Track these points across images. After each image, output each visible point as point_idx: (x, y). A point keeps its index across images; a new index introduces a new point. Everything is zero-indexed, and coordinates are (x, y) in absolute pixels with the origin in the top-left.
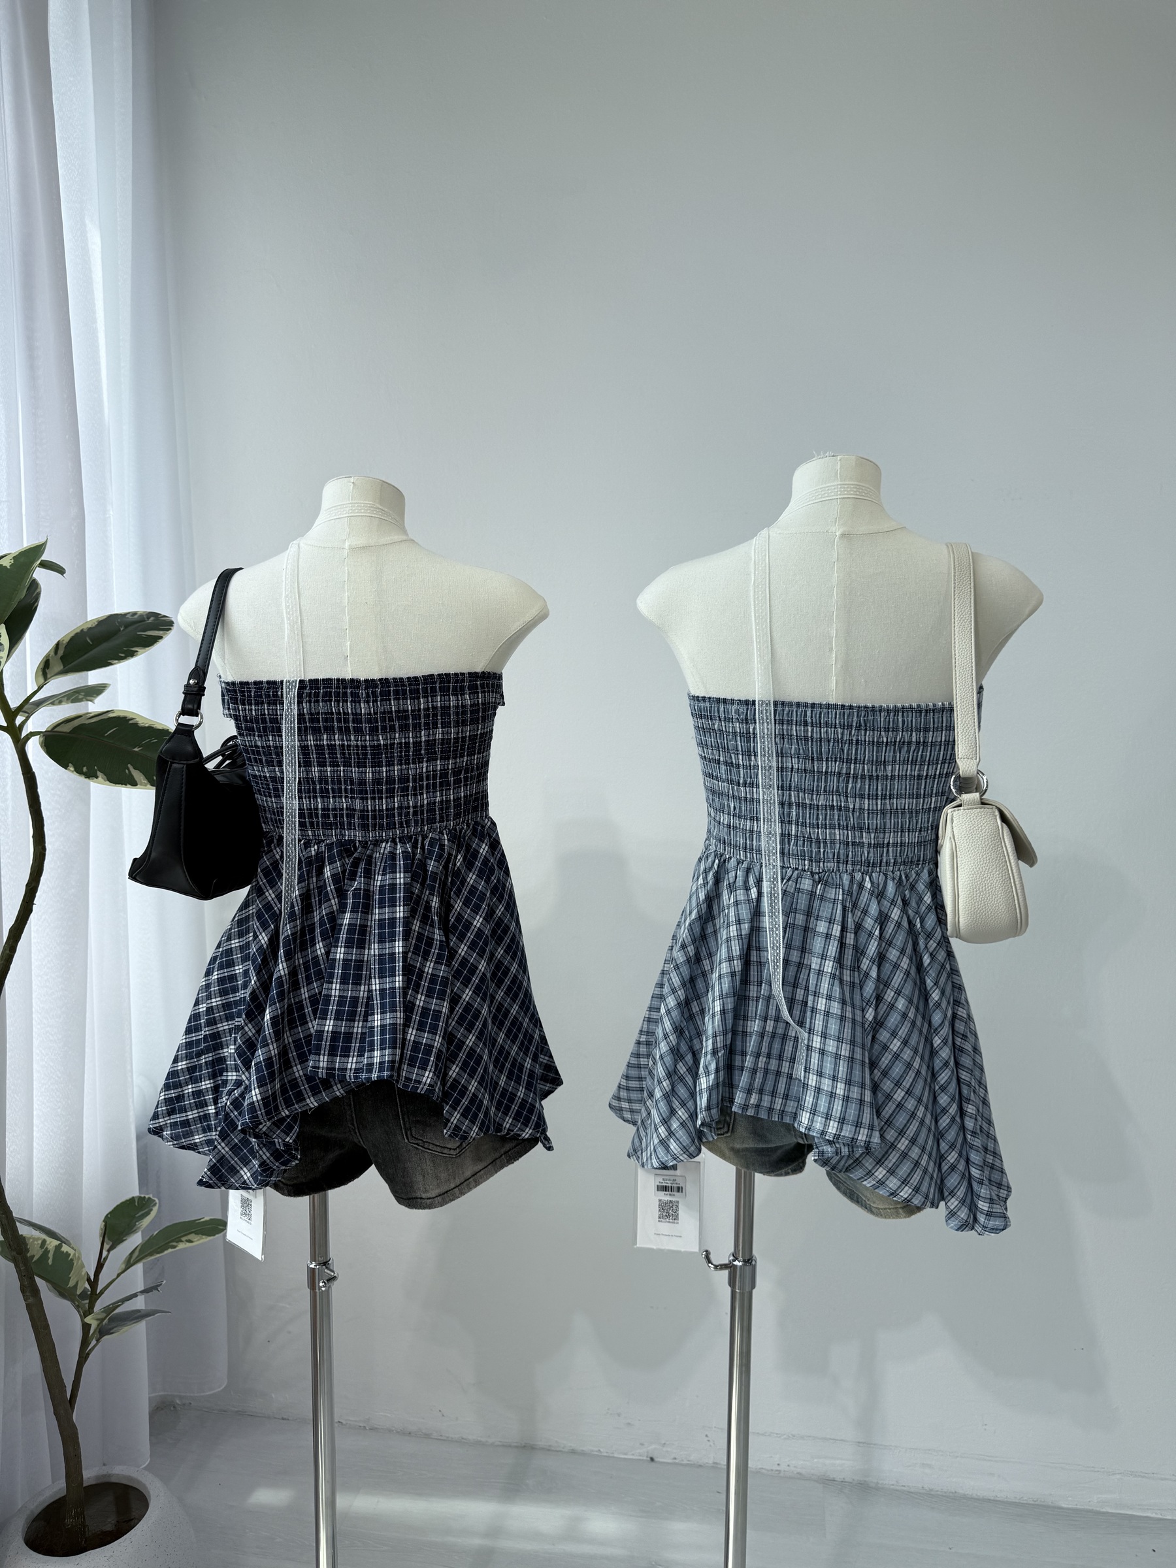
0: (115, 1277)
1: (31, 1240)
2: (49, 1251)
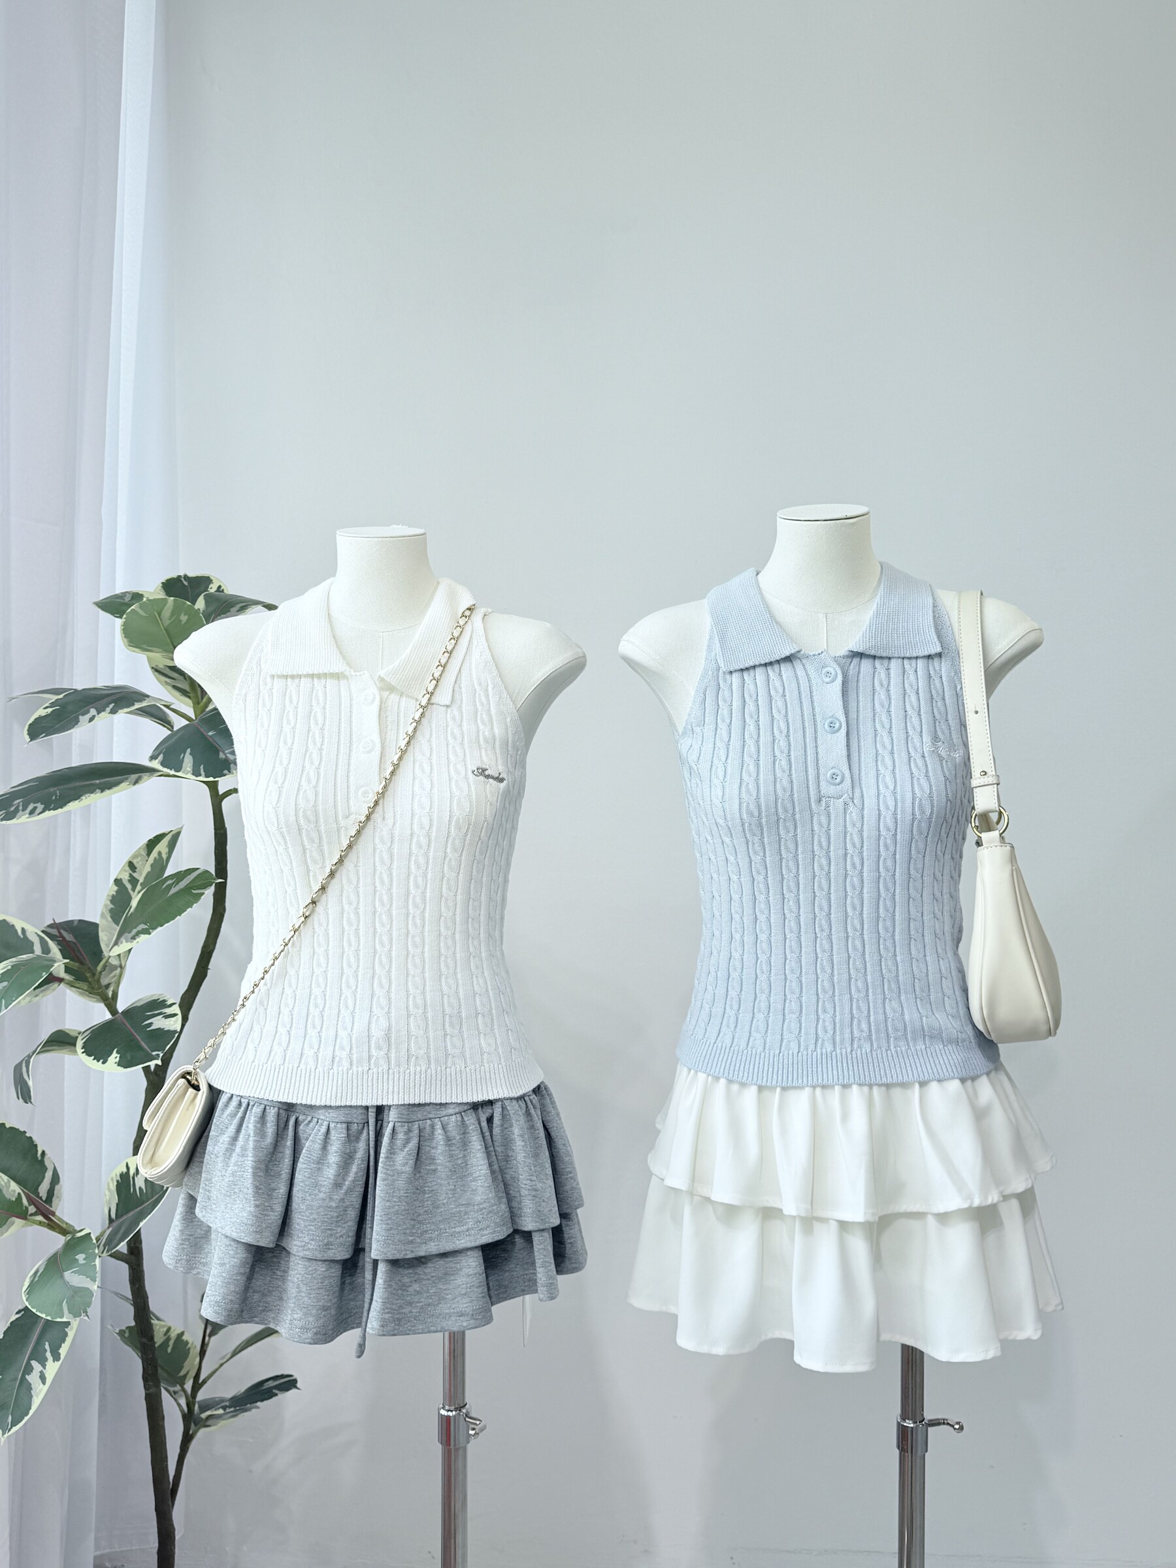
0: (217, 1366)
1: (158, 1327)
2: (171, 1339)
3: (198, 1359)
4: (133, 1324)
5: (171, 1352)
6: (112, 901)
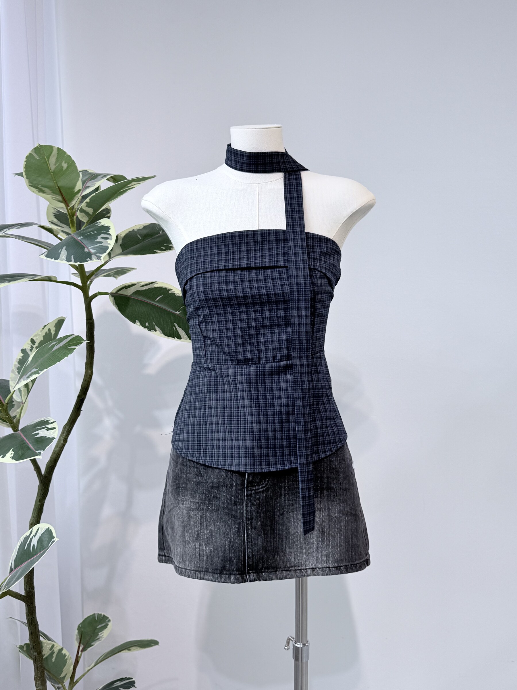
1: (46, 644)
2: (54, 652)
3: (72, 667)
4: (28, 642)
5: (55, 661)
6: (19, 363)
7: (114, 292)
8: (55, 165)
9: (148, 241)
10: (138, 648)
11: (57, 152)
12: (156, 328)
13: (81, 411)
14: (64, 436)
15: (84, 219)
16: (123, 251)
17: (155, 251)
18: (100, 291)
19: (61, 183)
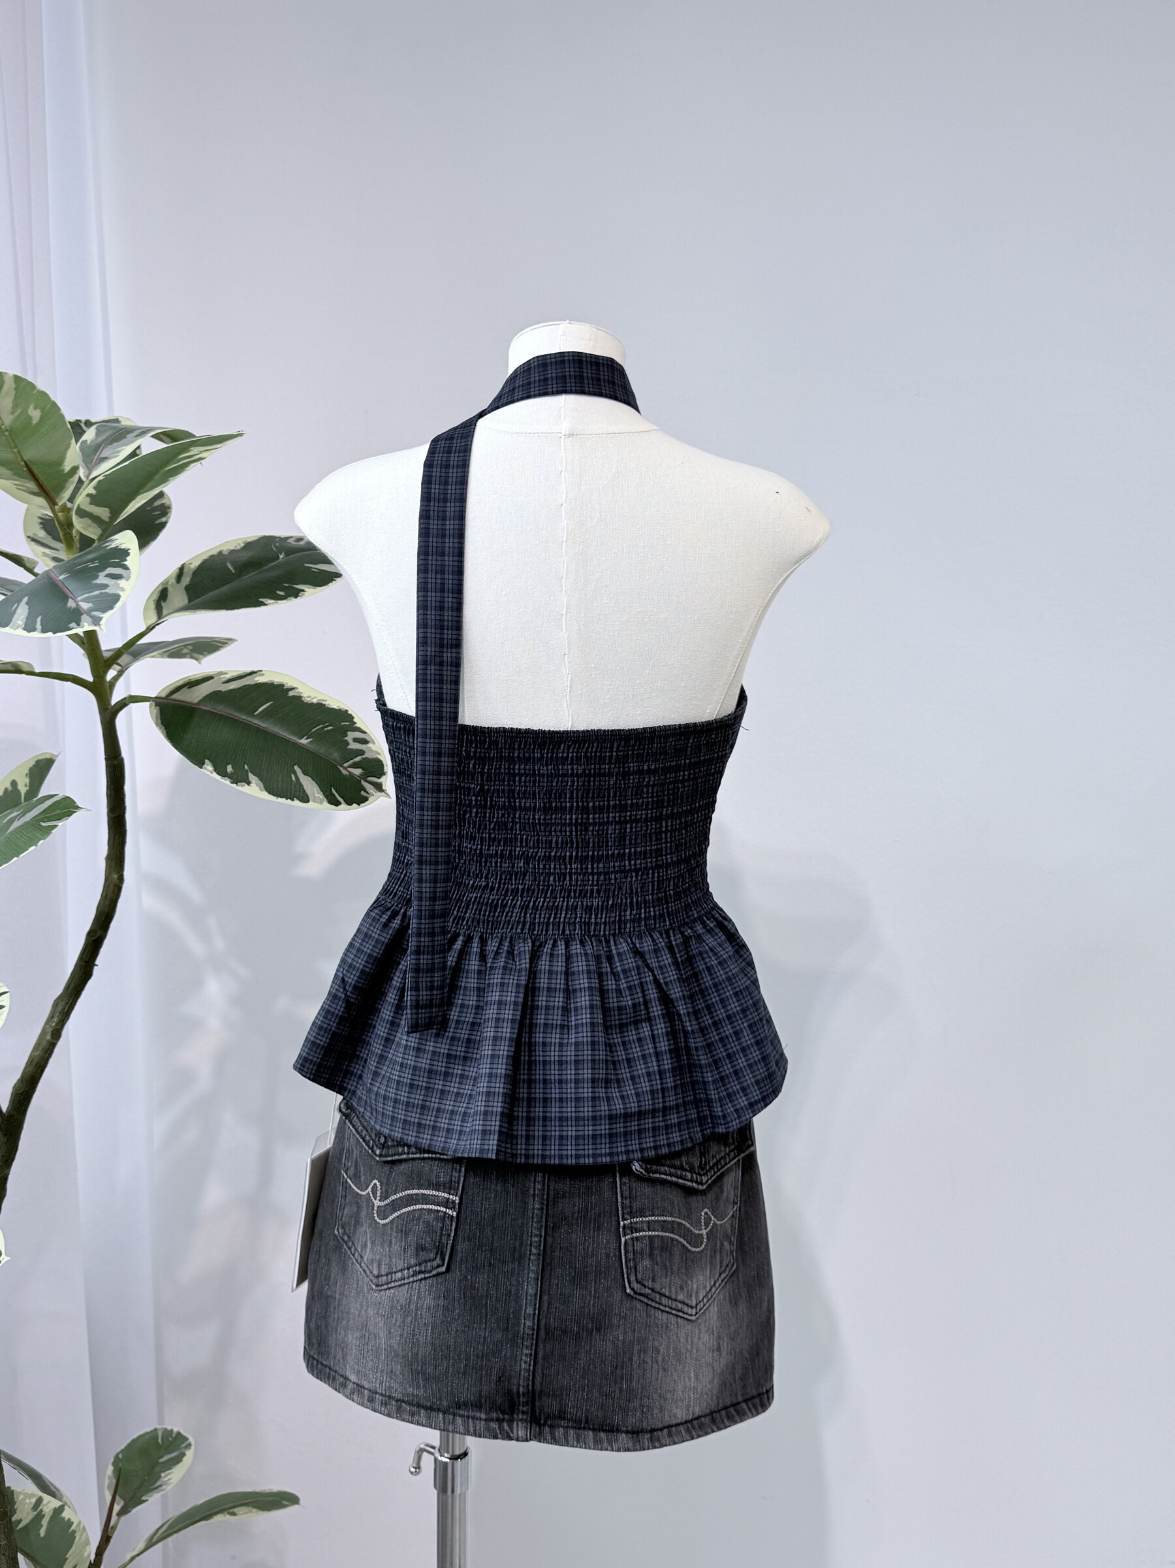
0: (129, 1559)
1: (22, 1497)
2: (44, 1515)
5: (45, 1536)
7: (163, 695)
8: (12, 413)
9: (251, 577)
10: (254, 1510)
11: (14, 386)
12: (251, 777)
13: (95, 967)
14: (54, 1024)
15: (93, 532)
16: (190, 601)
17: (261, 600)
18: (133, 694)
19: (31, 453)
